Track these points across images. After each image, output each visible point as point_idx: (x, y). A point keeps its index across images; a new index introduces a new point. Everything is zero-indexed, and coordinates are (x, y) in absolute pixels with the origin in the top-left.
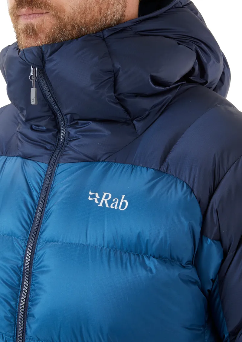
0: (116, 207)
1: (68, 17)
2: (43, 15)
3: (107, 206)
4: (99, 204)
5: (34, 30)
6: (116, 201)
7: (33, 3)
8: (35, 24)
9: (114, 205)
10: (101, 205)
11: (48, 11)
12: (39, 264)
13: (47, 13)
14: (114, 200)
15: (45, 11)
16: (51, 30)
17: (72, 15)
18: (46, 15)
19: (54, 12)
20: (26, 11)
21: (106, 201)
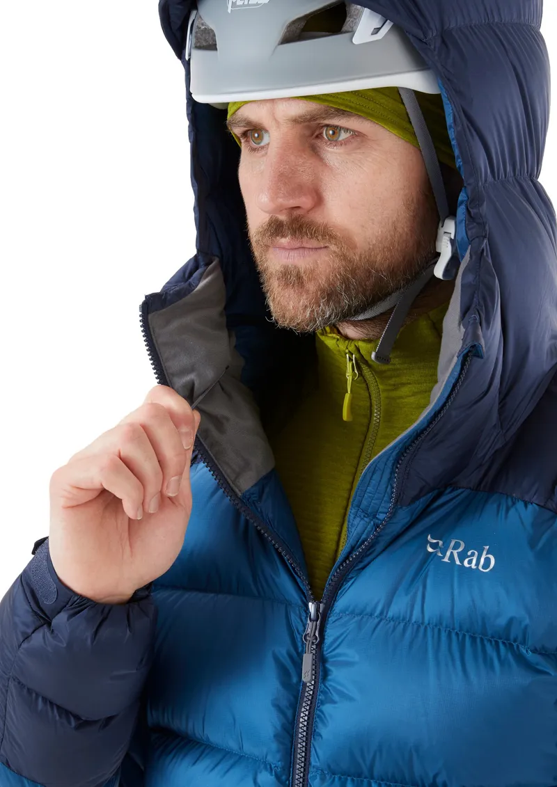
0: (473, 566)
1: (360, 257)
2: (319, 251)
3: (458, 562)
4: (443, 557)
5: (299, 277)
6: (473, 554)
7: (304, 230)
8: (303, 266)
9: (470, 562)
10: (446, 560)
11: (327, 245)
12: (334, 650)
13: (326, 247)
14: (469, 553)
15: (322, 245)
16: (328, 279)
17: (367, 254)
18: (323, 252)
19: (338, 248)
20: (289, 243)
21: (455, 553)
